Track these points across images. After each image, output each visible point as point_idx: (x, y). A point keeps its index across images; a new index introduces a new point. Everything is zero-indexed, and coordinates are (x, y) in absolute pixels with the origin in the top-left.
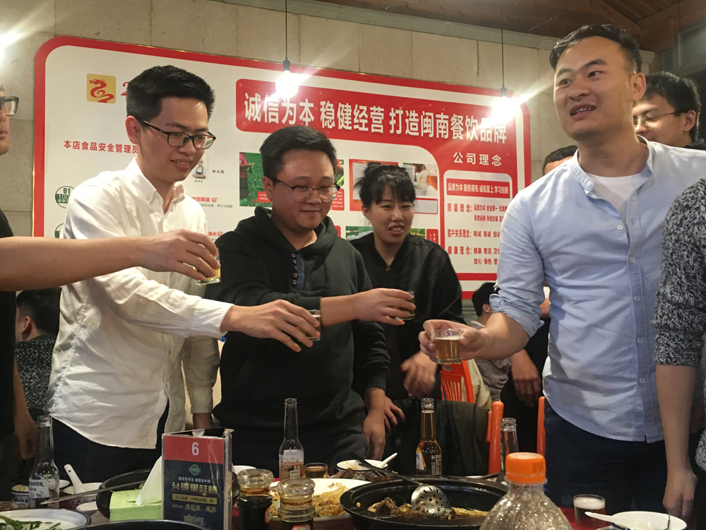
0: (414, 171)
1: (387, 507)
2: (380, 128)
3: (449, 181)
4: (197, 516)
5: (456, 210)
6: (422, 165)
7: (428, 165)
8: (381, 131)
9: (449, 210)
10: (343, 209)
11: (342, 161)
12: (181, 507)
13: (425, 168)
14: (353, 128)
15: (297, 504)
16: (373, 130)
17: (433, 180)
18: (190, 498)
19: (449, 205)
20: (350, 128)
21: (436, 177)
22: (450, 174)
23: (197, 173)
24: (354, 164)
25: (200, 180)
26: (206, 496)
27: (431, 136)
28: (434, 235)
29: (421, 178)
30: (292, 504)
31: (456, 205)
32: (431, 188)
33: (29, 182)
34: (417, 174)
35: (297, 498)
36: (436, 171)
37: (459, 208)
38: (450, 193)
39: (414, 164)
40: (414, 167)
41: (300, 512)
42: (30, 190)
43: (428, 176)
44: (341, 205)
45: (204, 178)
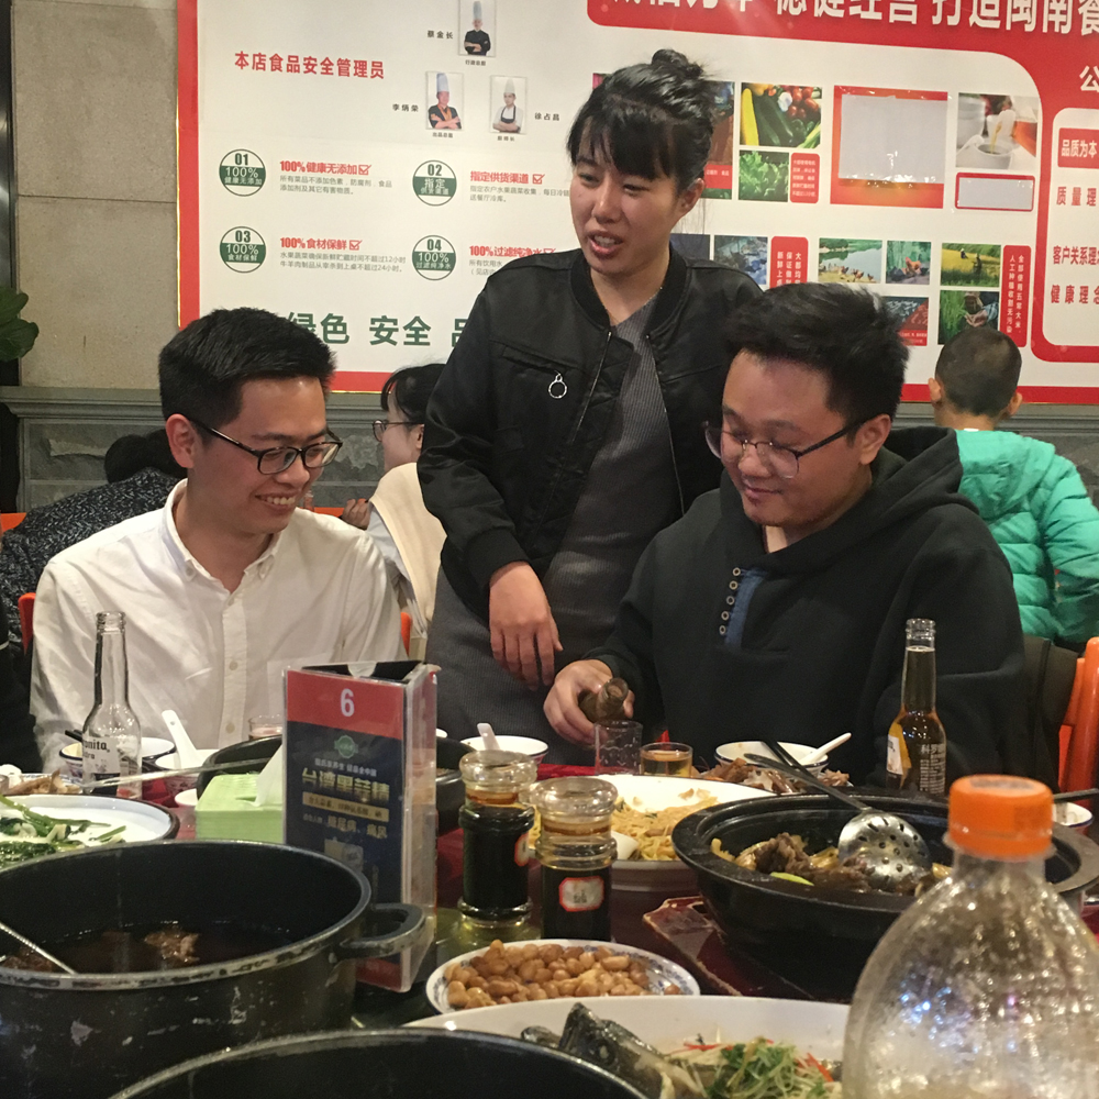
0: (983, 111)
1: (780, 855)
2: (909, 13)
3: (1066, 134)
4: (350, 843)
5: (1076, 202)
6: (1003, 98)
7: (1018, 98)
8: (913, 19)
9: (1061, 201)
10: (814, 200)
11: (820, 90)
12: (320, 820)
13: (1010, 104)
14: (847, 13)
15: (573, 833)
16: (893, 18)
17: (1026, 133)
18: (336, 805)
19: (1062, 191)
20: (840, 14)
21: (1036, 125)
22: (1067, 118)
23: (503, 120)
24: (846, 98)
25: (509, 135)
26: (368, 803)
27: (1029, 28)
28: (1021, 259)
29: (999, 128)
30: (565, 832)
31: (1077, 192)
32: (1020, 152)
33: (170, 141)
34: (990, 118)
35: (576, 821)
36: (1036, 112)
37: (1084, 198)
38: (1063, 162)
39: (985, 96)
40: (984, 103)
41: (582, 851)
42: (171, 156)
43: (1016, 123)
44: (812, 190)
45: (517, 131)
